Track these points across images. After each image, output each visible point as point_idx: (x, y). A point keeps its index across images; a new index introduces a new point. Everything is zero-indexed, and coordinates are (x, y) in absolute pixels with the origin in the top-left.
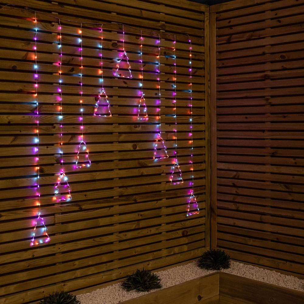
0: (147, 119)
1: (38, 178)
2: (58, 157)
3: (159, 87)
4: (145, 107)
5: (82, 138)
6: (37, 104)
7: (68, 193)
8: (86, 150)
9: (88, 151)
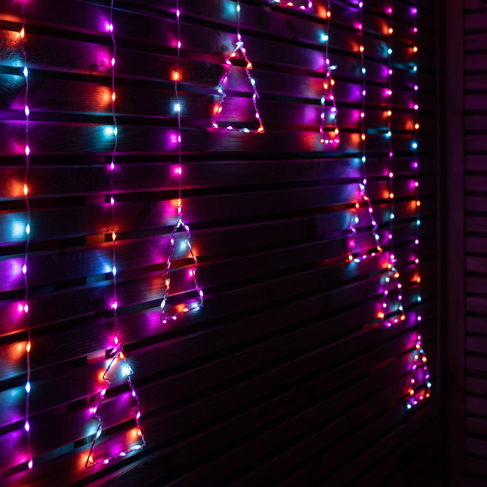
0: (337, 141)
1: (25, 392)
2: (101, 287)
3: (362, 49)
4: (333, 106)
5: (180, 210)
6: (26, 72)
7: (132, 424)
8: (188, 251)
9: (194, 255)
